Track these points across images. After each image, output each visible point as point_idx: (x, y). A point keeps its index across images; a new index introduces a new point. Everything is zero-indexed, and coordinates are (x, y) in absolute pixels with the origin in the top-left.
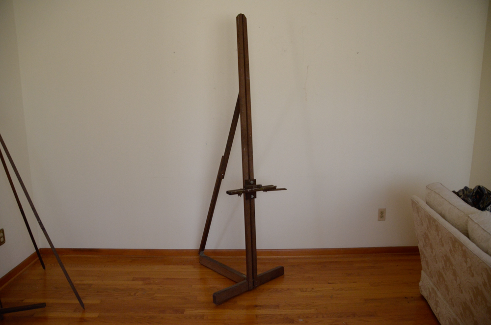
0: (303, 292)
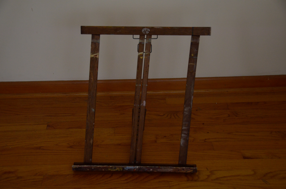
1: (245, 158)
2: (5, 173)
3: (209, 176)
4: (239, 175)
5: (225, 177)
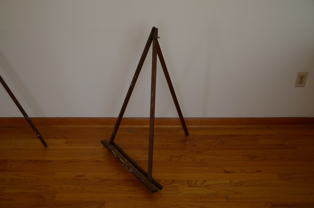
0: (192, 186)
1: (226, 172)
2: (78, 176)
3: (202, 184)
4: (221, 184)
5: (212, 184)
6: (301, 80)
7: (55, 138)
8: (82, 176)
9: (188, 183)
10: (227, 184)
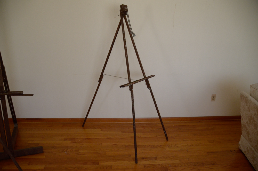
0: (170, 147)
4: (183, 146)
5: (179, 146)
6: (213, 98)
7: (95, 128)
8: (116, 145)
9: (168, 146)
10: (186, 146)
